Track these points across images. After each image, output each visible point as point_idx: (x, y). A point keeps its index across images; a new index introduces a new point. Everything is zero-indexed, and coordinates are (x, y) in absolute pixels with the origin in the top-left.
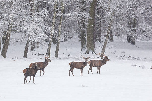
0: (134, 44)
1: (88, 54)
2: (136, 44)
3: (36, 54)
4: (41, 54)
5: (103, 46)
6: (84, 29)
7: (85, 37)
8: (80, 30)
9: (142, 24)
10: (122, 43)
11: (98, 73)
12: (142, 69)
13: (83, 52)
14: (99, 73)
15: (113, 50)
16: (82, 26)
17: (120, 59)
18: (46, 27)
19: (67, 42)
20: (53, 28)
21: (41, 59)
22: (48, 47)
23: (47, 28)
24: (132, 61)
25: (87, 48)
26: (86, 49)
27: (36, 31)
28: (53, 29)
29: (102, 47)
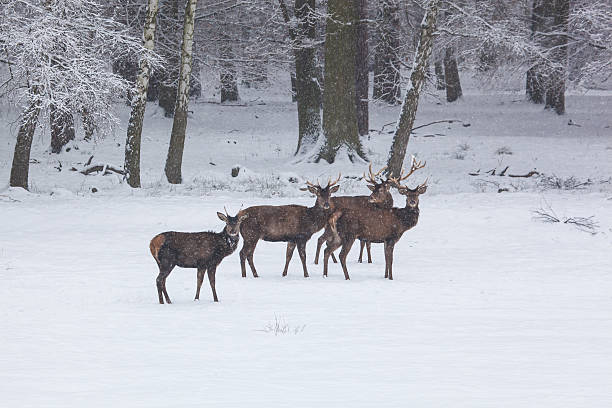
0: (560, 110)
1: (331, 161)
2: (567, 110)
3: (74, 169)
4: (100, 168)
5: (397, 125)
6: (309, 43)
7: (314, 79)
8: (291, 47)
9: (588, 12)
10: (502, 103)
11: (360, 260)
12: (584, 235)
13: (308, 155)
14: (370, 261)
15: (454, 141)
16: (299, 26)
17: (481, 187)
18: (111, 33)
19: (234, 103)
20: (150, 38)
21: (94, 190)
22: (129, 135)
23: (120, 40)
24: (536, 195)
25: (326, 135)
26: (322, 141)
27: (60, 57)
28: (151, 43)
29: (395, 128)
